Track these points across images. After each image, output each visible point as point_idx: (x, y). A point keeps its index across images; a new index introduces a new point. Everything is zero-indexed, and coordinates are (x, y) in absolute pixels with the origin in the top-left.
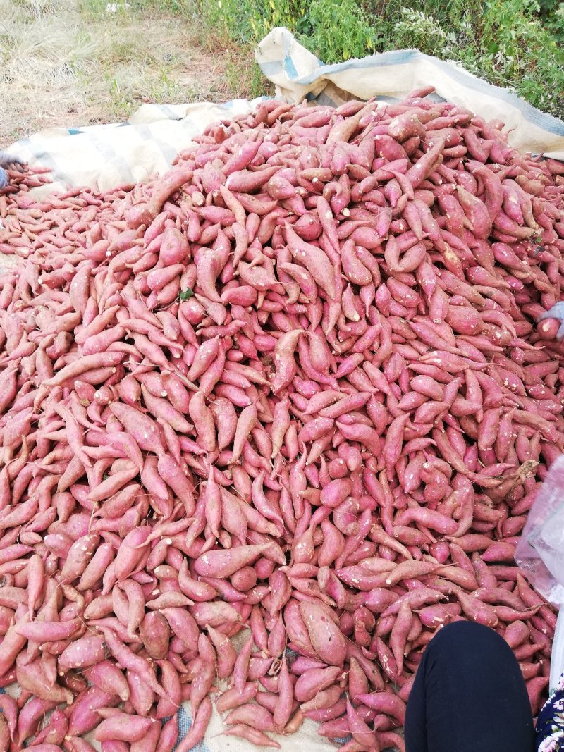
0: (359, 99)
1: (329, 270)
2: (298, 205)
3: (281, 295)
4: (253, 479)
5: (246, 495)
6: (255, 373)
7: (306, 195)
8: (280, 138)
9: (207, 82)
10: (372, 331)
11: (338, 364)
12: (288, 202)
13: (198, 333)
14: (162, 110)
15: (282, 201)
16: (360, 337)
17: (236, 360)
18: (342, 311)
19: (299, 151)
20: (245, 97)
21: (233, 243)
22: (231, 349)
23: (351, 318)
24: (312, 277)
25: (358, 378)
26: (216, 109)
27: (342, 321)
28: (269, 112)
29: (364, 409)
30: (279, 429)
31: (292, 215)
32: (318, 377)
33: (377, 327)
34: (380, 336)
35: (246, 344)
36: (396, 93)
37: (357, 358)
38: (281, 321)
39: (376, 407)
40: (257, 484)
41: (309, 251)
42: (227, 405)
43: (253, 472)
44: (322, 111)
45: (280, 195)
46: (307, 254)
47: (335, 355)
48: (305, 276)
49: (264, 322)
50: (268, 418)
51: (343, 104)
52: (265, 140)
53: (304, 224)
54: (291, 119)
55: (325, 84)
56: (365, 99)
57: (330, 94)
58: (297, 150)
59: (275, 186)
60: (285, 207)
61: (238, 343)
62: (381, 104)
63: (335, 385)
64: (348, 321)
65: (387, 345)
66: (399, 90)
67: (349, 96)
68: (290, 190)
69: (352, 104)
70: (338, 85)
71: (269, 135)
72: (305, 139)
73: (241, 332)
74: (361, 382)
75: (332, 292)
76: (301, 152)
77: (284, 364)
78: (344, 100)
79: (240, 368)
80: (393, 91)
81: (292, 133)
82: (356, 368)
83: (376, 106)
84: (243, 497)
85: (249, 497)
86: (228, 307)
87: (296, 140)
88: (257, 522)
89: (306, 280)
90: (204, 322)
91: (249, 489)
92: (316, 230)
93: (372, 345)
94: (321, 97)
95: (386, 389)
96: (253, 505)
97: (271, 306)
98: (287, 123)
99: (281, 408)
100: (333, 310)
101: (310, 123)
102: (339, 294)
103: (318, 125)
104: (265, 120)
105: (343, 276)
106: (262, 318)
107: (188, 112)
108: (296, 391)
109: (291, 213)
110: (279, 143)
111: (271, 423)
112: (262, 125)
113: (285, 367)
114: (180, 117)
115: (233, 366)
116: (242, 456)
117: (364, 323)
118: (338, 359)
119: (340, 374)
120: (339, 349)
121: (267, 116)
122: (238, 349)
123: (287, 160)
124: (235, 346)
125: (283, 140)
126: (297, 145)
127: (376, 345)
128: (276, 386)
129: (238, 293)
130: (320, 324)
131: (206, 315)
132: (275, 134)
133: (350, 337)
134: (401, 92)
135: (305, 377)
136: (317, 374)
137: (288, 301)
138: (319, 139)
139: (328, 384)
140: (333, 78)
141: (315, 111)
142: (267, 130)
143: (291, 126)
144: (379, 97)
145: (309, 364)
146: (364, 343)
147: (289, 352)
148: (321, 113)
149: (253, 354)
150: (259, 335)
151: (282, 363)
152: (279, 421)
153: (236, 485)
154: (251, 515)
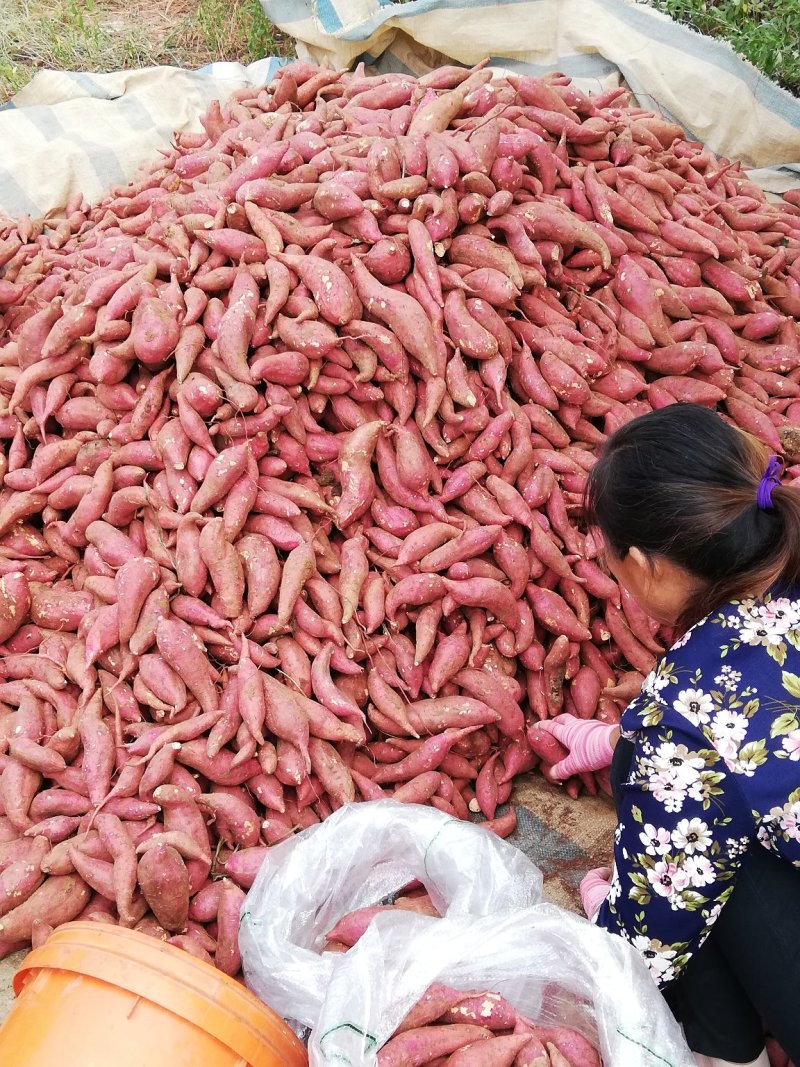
0: (457, 63)
1: (425, 328)
2: (368, 227)
3: (348, 370)
4: (311, 658)
5: (303, 682)
6: (307, 493)
7: (380, 212)
8: (325, 126)
9: (156, 29)
10: (497, 425)
11: (444, 481)
12: (351, 222)
13: (213, 430)
14: (78, 81)
15: (342, 221)
16: (479, 433)
17: (275, 474)
18: (448, 391)
19: (365, 146)
20: (235, 59)
21: (263, 287)
22: (267, 455)
23: (463, 402)
24: (398, 339)
25: (478, 500)
26: (182, 78)
27: (448, 408)
28: (299, 85)
29: (489, 554)
30: (352, 579)
31: (358, 244)
32: (411, 499)
33: (505, 417)
34: (510, 431)
35: (290, 448)
36: (527, 53)
37: (474, 468)
38: (347, 411)
39: (510, 548)
40: (321, 664)
41: (392, 300)
42: (263, 545)
43: (312, 646)
44: (395, 83)
45: (338, 212)
46: (388, 305)
47: (438, 465)
48: (385, 338)
49: (320, 411)
50: (331, 565)
51: (427, 73)
52: (298, 129)
53: (379, 256)
54: (340, 96)
55: (392, 37)
56: (470, 64)
57: (402, 54)
58: (361, 144)
59: (328, 198)
60: (346, 231)
61: (278, 446)
62: (499, 73)
63: (440, 511)
64: (458, 407)
65: (524, 445)
66: (533, 48)
67: (437, 59)
68: (354, 203)
69: (447, 72)
70: (418, 39)
71: (305, 121)
72: (371, 127)
73: (281, 426)
74: (483, 507)
75: (431, 362)
76: (370, 147)
77: (355, 477)
78: (429, 65)
79: (281, 486)
80: (521, 49)
81: (348, 119)
82: (474, 485)
83: (491, 75)
84: (298, 684)
85: (308, 685)
86: (261, 388)
87: (356, 129)
88: (323, 722)
89: (388, 345)
90: (221, 412)
91: (307, 671)
92: (401, 265)
93: (498, 448)
94: (384, 61)
95: (524, 517)
96: (313, 697)
97: (329, 385)
98: (334, 103)
99: (354, 547)
100: (434, 389)
101: (377, 103)
102: (442, 365)
103: (390, 105)
104: (292, 97)
105: (447, 338)
106: (317, 406)
107: (128, 85)
108: (375, 524)
109: (357, 241)
110: (325, 134)
111: (337, 574)
112: (287, 106)
113: (357, 481)
114: (112, 95)
115: (272, 483)
116: (293, 618)
117: (484, 411)
118: (444, 472)
119: (448, 494)
120: (445, 451)
121: (295, 91)
122: (277, 456)
123: (346, 159)
124: (272, 452)
125: (332, 129)
126: (358, 136)
127: (506, 448)
128: (343, 512)
129: (278, 363)
130: (413, 416)
131: (224, 401)
132: (316, 120)
133: (462, 436)
134: (536, 51)
135: (391, 500)
136: (408, 494)
137: (358, 377)
138: (394, 127)
139: (429, 513)
140: (407, 25)
141: (384, 82)
142: (299, 115)
143: (342, 106)
144: (495, 61)
145: (394, 480)
146: (485, 444)
147: (364, 458)
148: (394, 84)
149: (303, 465)
150: (312, 433)
151: (352, 475)
152: (350, 568)
153: (285, 666)
154: (314, 710)
